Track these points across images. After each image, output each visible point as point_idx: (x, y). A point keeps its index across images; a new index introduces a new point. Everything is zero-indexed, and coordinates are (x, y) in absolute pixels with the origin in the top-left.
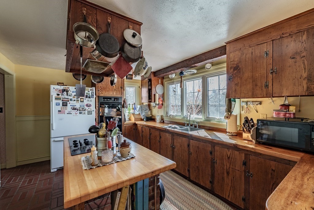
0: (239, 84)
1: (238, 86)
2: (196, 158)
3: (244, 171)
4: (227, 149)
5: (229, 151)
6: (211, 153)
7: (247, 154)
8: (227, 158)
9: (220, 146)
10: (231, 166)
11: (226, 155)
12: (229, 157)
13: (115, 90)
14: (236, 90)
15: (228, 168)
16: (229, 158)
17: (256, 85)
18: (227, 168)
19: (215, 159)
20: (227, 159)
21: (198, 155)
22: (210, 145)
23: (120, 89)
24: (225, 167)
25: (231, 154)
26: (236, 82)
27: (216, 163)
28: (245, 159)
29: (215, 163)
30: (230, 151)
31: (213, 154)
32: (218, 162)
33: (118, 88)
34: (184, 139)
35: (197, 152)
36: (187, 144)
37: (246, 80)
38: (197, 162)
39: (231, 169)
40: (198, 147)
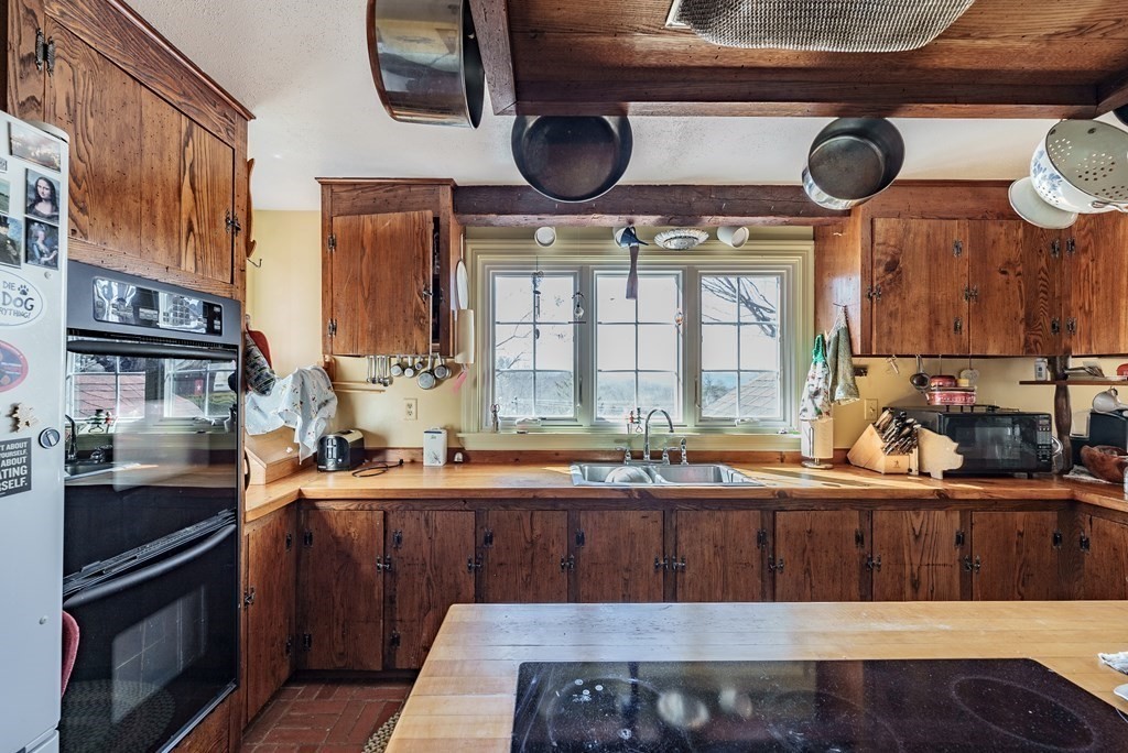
0: (900, 315)
1: (896, 319)
2: (801, 577)
3: (959, 560)
4: (914, 510)
5: (918, 515)
6: (859, 539)
7: (966, 510)
8: (912, 537)
9: (892, 507)
10: (925, 561)
11: (911, 530)
12: (917, 533)
13: (191, 229)
14: (890, 332)
15: (915, 568)
16: (917, 537)
17: (937, 323)
18: (912, 569)
19: (876, 556)
20: (912, 542)
21: (809, 563)
22: (856, 514)
23: (223, 230)
24: (908, 567)
25: (925, 523)
26: (892, 308)
27: (879, 566)
28: (961, 525)
29: (875, 569)
30: (921, 516)
31: (867, 539)
32: (884, 561)
33: (213, 224)
34: (737, 516)
35: (804, 551)
36: (755, 533)
37: (915, 307)
38: (808, 588)
39: (924, 569)
40: (810, 532)
